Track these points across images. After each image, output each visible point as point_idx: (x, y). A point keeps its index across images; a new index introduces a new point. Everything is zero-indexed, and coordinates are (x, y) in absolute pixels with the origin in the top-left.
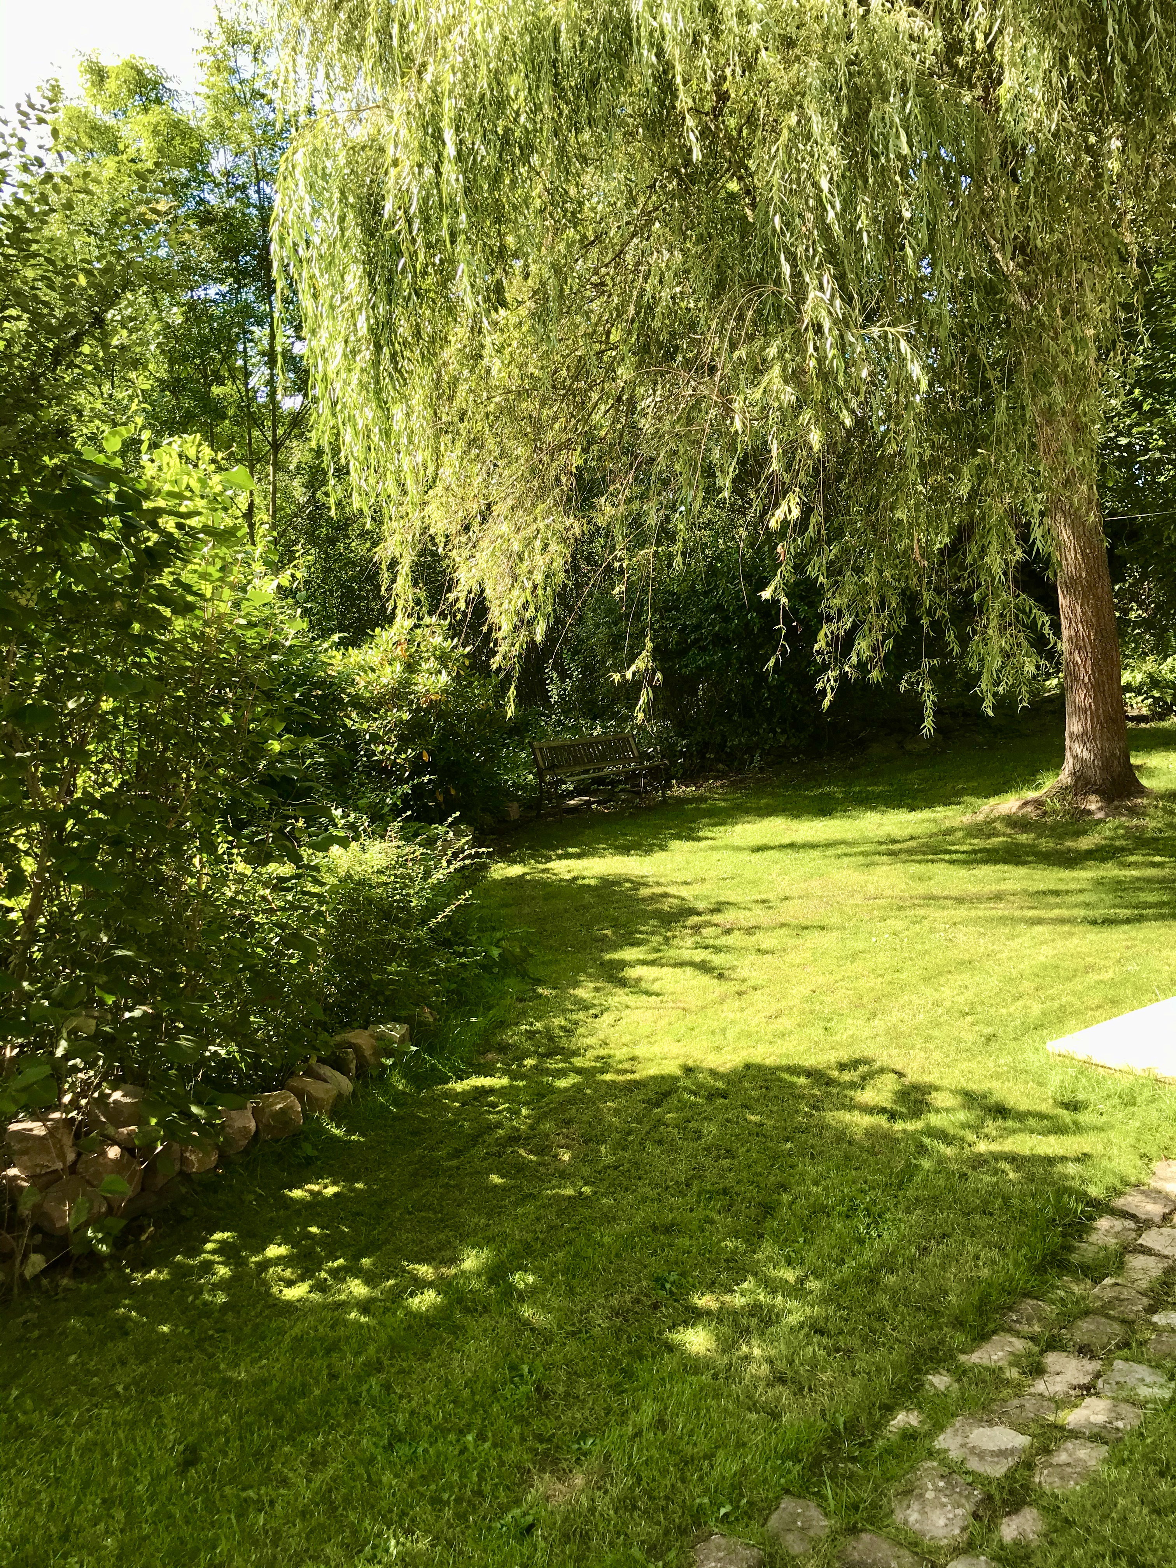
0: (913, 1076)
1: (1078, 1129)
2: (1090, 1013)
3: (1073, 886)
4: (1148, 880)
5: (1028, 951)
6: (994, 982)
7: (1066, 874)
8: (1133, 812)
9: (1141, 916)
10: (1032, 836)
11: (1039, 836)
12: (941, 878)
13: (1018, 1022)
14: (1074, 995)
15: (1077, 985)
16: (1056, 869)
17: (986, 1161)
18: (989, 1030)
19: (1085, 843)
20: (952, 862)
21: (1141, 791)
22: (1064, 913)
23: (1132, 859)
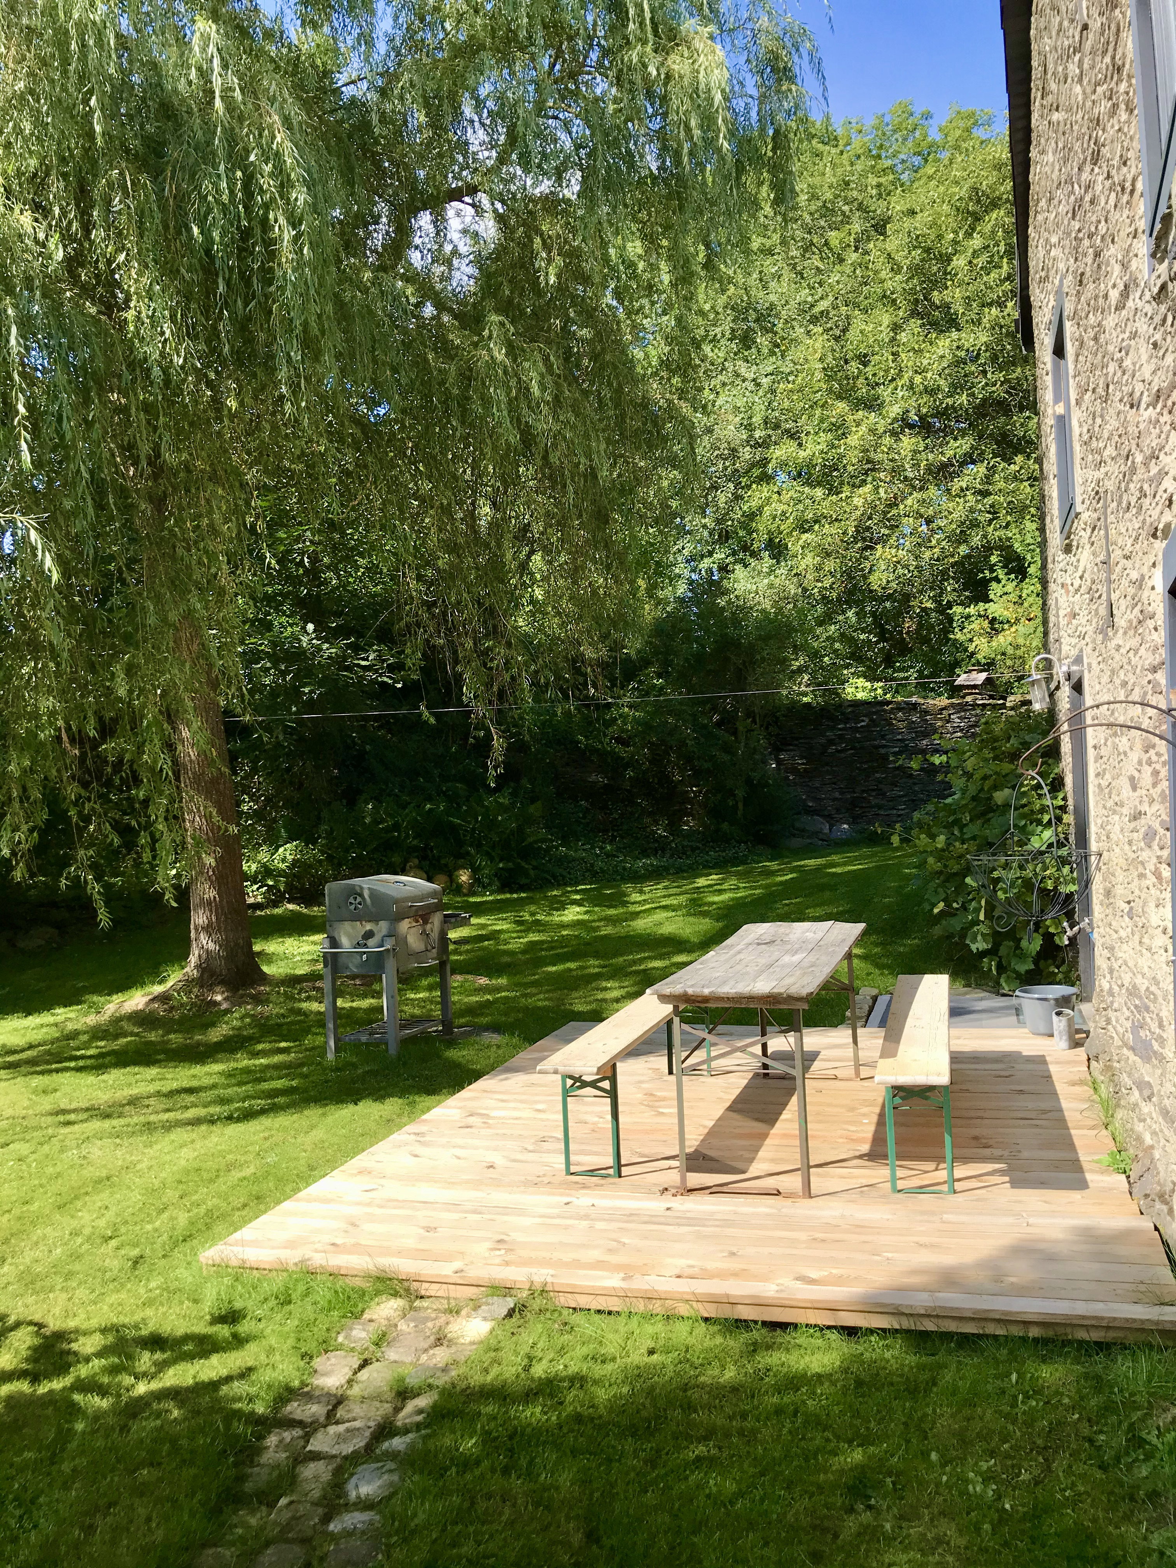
0: (54, 1324)
1: (238, 1341)
2: (237, 1213)
3: (206, 1081)
4: (276, 1067)
5: (168, 1158)
6: (136, 1197)
7: (198, 1070)
8: (258, 1000)
9: (274, 1104)
10: (160, 1032)
11: (168, 1033)
12: (68, 1089)
13: (165, 1237)
14: (220, 1197)
15: (221, 1185)
16: (187, 1065)
17: (148, 1404)
18: (136, 1252)
19: (216, 1034)
20: (79, 1069)
21: (264, 978)
22: (201, 1112)
23: (260, 1047)
